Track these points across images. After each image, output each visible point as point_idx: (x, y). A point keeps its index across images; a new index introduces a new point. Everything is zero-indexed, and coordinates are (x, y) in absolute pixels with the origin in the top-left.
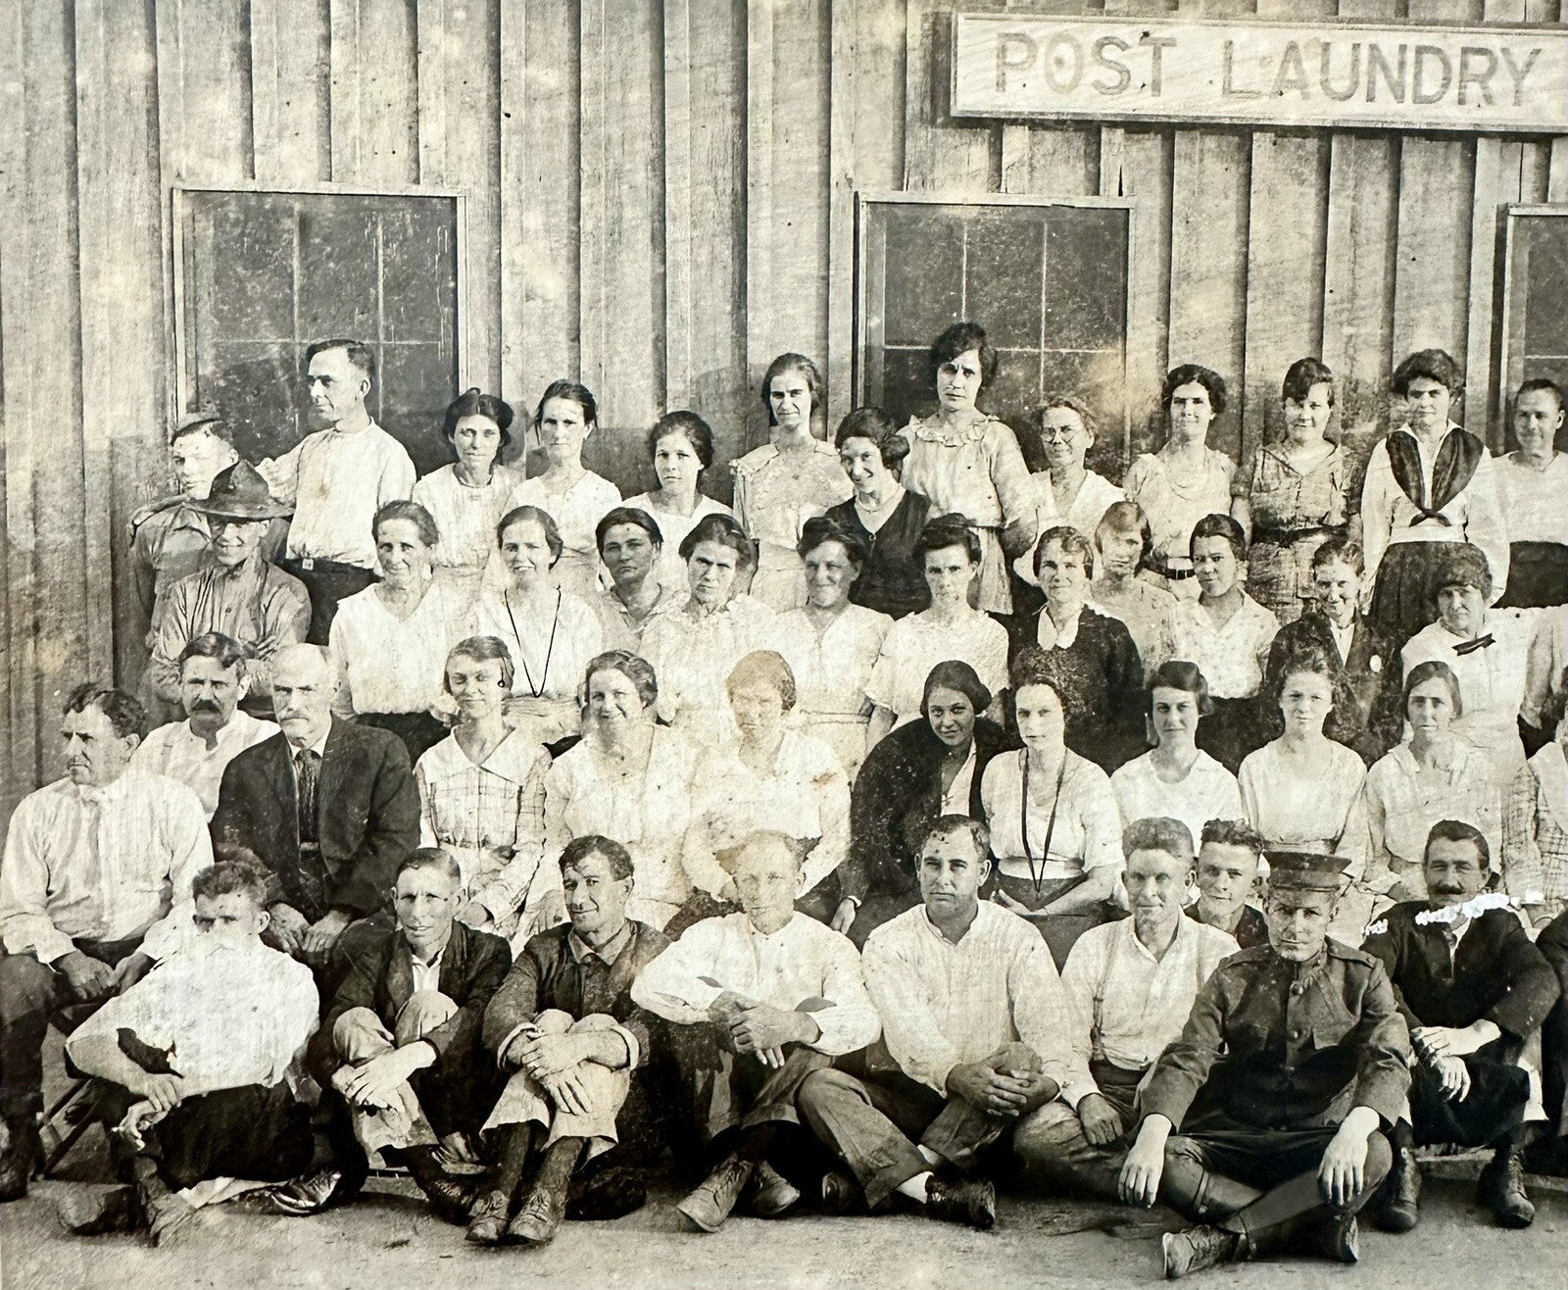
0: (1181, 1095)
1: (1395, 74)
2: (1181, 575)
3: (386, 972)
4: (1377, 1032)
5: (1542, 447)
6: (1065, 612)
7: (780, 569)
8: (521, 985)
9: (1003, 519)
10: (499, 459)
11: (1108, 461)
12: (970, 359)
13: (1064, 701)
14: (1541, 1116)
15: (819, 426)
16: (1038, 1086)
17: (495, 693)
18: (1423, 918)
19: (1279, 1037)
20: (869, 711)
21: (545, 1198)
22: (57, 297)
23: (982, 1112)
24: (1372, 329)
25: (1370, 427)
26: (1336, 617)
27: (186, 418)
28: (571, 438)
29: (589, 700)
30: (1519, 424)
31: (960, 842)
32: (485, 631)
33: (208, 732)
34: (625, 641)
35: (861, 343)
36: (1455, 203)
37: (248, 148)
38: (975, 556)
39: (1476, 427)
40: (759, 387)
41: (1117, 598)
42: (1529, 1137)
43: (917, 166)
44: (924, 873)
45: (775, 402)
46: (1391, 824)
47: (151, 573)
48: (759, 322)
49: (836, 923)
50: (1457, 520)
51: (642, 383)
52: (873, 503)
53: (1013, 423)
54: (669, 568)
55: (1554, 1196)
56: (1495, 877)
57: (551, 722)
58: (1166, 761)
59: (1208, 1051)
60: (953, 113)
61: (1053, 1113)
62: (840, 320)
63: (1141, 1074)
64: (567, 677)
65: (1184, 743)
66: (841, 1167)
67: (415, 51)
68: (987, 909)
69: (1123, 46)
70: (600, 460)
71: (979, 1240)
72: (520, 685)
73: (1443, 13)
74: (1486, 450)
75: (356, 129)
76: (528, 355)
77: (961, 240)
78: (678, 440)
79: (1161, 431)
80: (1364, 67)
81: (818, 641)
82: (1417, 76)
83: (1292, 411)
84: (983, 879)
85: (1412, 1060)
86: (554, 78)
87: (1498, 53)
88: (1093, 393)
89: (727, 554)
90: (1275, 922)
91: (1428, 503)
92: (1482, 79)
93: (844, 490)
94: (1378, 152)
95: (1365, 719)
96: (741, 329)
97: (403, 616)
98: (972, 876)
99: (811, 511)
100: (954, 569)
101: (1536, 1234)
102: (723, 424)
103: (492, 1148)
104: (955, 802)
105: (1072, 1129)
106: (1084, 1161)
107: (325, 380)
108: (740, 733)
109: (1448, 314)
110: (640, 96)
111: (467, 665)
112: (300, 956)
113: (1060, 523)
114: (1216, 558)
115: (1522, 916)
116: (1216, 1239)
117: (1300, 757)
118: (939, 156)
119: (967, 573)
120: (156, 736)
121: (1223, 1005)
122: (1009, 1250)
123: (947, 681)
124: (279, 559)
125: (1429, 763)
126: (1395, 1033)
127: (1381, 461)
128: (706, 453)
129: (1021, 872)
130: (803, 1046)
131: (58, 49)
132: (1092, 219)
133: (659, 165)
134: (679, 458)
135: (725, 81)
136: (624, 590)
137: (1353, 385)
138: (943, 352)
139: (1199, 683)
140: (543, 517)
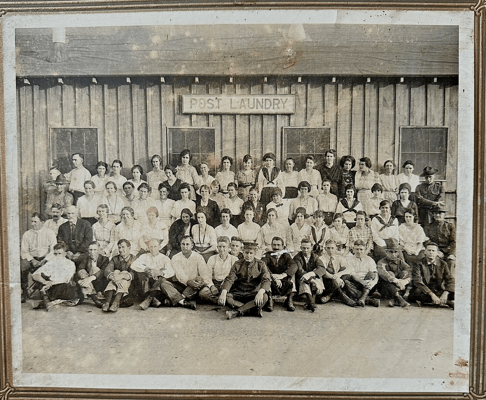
0: (229, 286)
1: (261, 104)
2: (226, 193)
3: (87, 263)
4: (264, 275)
5: (291, 170)
6: (205, 200)
7: (155, 192)
8: (111, 265)
9: (194, 183)
10: (105, 173)
11: (212, 173)
12: (187, 155)
13: (206, 215)
14: (296, 291)
15: (161, 167)
16: (203, 284)
17: (106, 214)
18: (272, 254)
19: (246, 276)
20: (171, 217)
21: (115, 304)
22: (31, 146)
23: (193, 289)
24: (259, 149)
25: (259, 167)
26: (254, 200)
27: (52, 166)
28: (118, 169)
29: (122, 215)
30: (286, 166)
31: (188, 240)
32: (104, 203)
33: (56, 221)
34: (128, 205)
35: (168, 153)
36: (273, 126)
37: (62, 121)
38: (189, 190)
39: (278, 166)
40: (151, 161)
41: (214, 197)
42: (293, 295)
43: (177, 122)
44: (182, 246)
45: (153, 163)
46: (265, 237)
47: (46, 193)
48: (150, 149)
49: (167, 255)
50: (275, 183)
51: (130, 160)
52: (171, 181)
53: (195, 167)
54: (136, 192)
55: (299, 306)
56: (285, 247)
57: (116, 219)
58: (224, 226)
59: (234, 278)
60: (183, 113)
61: (206, 289)
62: (164, 149)
63: (221, 282)
64: (118, 211)
65: (228, 223)
66: (168, 298)
67: (90, 104)
68: (193, 252)
69: (212, 100)
70: (123, 173)
71: (193, 312)
72: (110, 213)
73: (270, 93)
74: (280, 170)
75: (80, 117)
76: (110, 155)
77: (185, 135)
78: (137, 170)
79: (222, 168)
80: (256, 103)
81: (162, 205)
82: (265, 104)
83: (245, 164)
84: (192, 247)
85: (271, 280)
86: (114, 108)
87: (280, 100)
88: (209, 161)
89: (146, 190)
90: (245, 255)
91: (270, 180)
92: (277, 104)
93: (166, 179)
94: (259, 118)
95: (260, 219)
96: (147, 151)
97: (89, 201)
98: (190, 246)
99: (160, 182)
100: (186, 192)
101: (295, 312)
102: (144, 167)
103: (106, 294)
104: (187, 233)
105: (209, 292)
106: (212, 298)
107: (75, 160)
108: (149, 221)
109: (273, 146)
110: (128, 110)
111: (101, 209)
112: (72, 260)
113: (204, 184)
114: (232, 190)
115: (290, 254)
116: (236, 312)
117: (248, 225)
118: (181, 120)
119: (188, 193)
120: (47, 221)
121: (236, 269)
122: (199, 314)
123: (185, 212)
124: (68, 191)
125: (272, 226)
126: (267, 275)
127: (261, 173)
128: (142, 172)
129: (199, 246)
130: (161, 277)
131: (31, 105)
132: (208, 131)
133: (132, 122)
134: (137, 174)
135: (143, 108)
136: (128, 196)
137: (256, 159)
138: (182, 154)
139: (230, 212)
140: (113, 183)
